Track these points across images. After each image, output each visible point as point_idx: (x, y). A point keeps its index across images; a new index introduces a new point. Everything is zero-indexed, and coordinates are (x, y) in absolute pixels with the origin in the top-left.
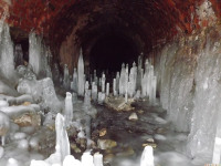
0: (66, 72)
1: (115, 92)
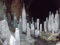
0: (15, 18)
1: (45, 30)
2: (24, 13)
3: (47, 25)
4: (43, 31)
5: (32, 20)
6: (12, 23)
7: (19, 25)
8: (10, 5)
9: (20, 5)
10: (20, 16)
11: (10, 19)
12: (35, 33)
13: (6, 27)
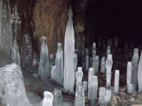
2: (70, 37)
3: (135, 71)
4: (123, 90)
5: (94, 52)
6: (35, 62)
7: (54, 67)
8: (32, 9)
9: (60, 4)
10: (59, 44)
11: (31, 50)
12: (98, 96)
13: (17, 86)
